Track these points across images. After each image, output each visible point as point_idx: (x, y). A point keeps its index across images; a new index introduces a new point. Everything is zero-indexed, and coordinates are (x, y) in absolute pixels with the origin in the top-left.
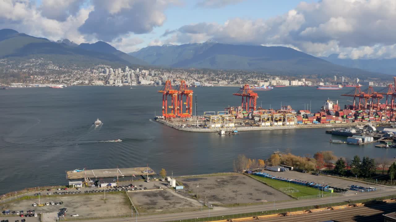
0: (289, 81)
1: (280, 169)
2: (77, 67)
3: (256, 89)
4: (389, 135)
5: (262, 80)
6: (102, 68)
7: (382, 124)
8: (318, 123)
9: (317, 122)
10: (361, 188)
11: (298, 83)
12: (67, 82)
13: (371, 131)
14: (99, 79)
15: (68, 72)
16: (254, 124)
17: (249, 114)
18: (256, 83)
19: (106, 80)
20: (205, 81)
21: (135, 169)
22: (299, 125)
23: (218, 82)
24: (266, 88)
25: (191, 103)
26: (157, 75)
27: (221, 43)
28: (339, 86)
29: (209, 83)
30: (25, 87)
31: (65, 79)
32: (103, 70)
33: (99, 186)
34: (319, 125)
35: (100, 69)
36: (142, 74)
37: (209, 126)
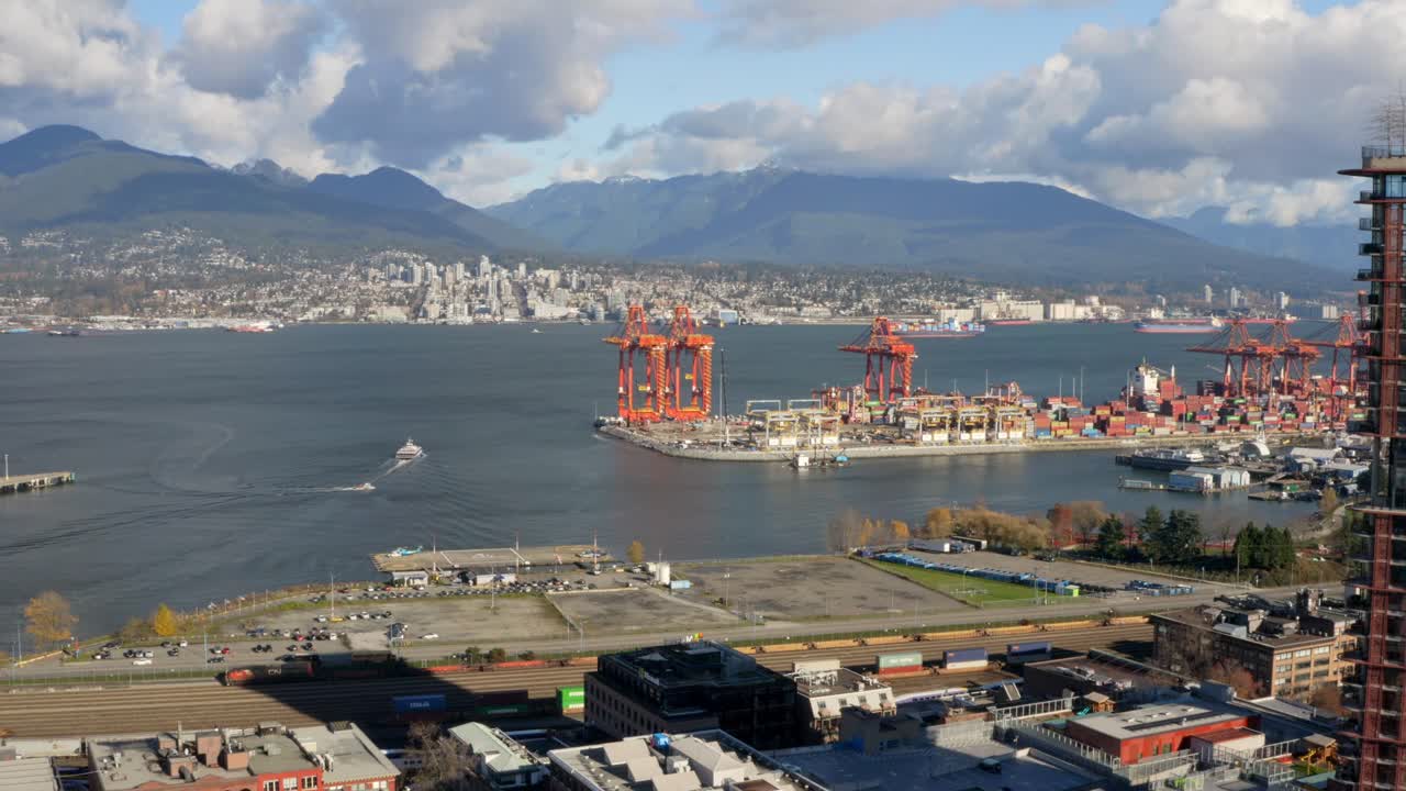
0: (1042, 306)
1: (951, 546)
2: (310, 261)
3: (926, 332)
4: (1300, 465)
5: (948, 301)
6: (397, 262)
7: (1300, 437)
8: (1097, 436)
9: (1096, 431)
10: (1155, 586)
11: (1074, 312)
12: (281, 310)
13: (1253, 456)
14: (391, 302)
15: (281, 277)
16: (901, 437)
17: (887, 410)
18: (928, 312)
19: (413, 306)
20: (753, 305)
21: (557, 549)
22: (1039, 440)
23: (799, 310)
24: (959, 330)
25: (708, 375)
26: (588, 284)
27: (810, 170)
28: (1211, 320)
29: (767, 313)
30: (144, 327)
31: (274, 301)
32: (401, 269)
33: (471, 582)
34: (1101, 441)
35: (392, 265)
36: (537, 284)
37: (762, 444)
